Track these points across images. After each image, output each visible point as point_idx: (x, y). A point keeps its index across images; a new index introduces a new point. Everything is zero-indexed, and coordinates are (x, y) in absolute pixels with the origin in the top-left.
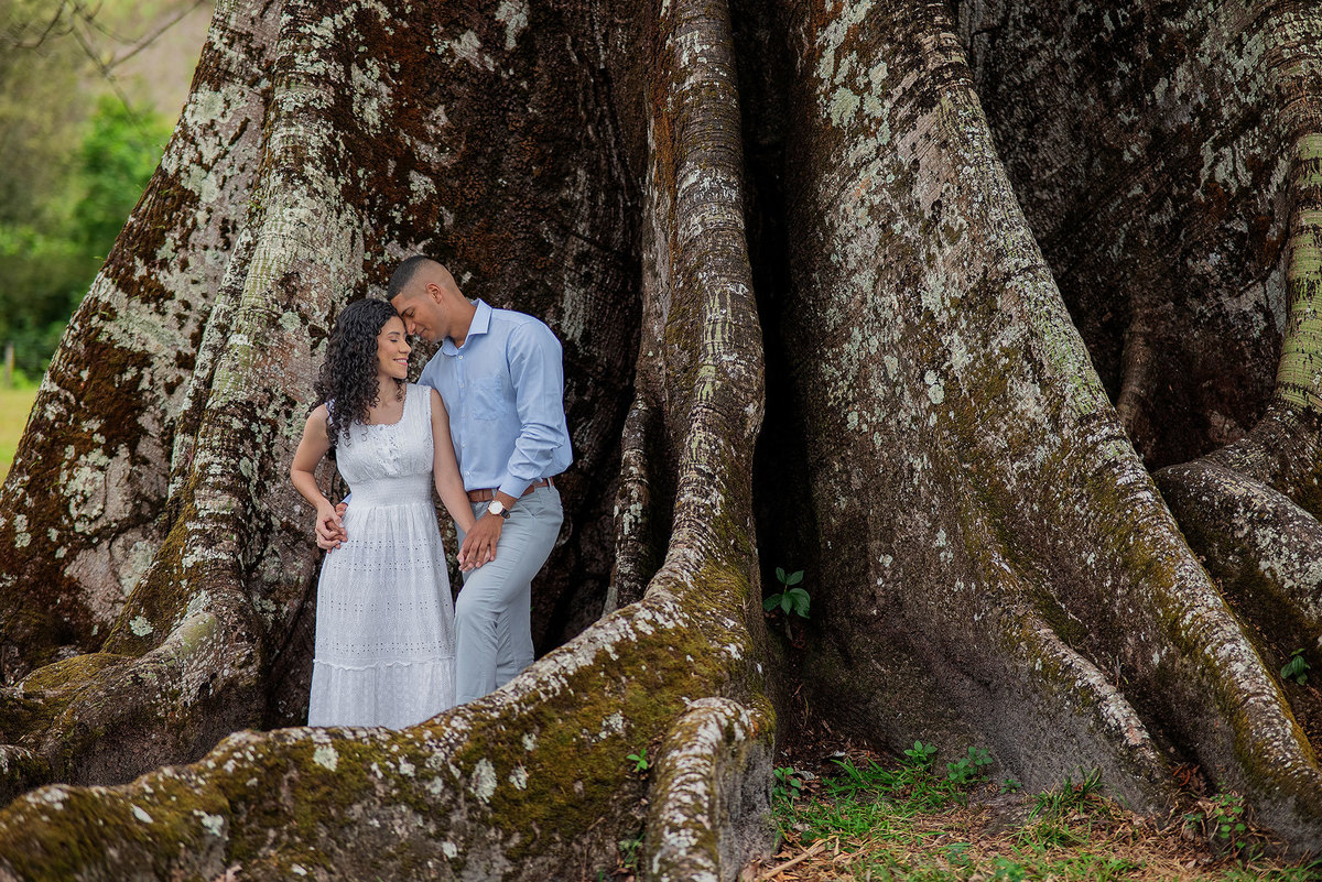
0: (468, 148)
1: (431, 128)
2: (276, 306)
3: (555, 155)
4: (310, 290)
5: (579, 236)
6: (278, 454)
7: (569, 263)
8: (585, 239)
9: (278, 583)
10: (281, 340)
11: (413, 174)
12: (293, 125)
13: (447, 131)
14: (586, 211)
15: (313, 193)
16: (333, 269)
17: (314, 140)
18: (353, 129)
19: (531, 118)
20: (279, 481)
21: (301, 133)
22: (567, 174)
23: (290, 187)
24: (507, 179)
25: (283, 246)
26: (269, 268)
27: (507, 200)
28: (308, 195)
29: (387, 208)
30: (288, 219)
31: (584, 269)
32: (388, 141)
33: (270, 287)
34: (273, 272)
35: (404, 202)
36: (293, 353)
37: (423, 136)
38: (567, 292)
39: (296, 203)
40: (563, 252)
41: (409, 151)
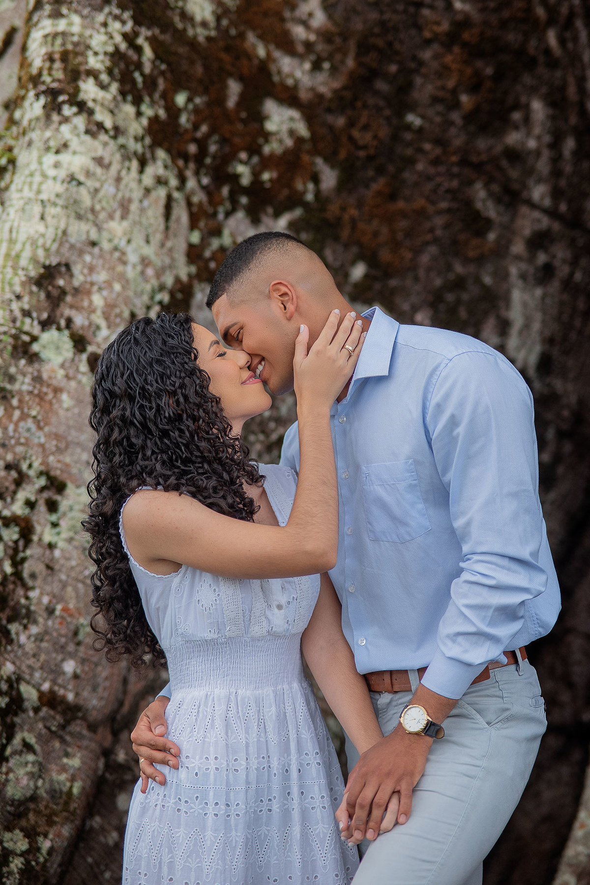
0: (360, 64)
1: (299, 32)
2: (28, 321)
3: (498, 77)
4: (89, 293)
5: (533, 206)
6: (33, 576)
7: (518, 248)
8: (545, 211)
9: (34, 798)
10: (38, 379)
11: (270, 107)
12: (62, 16)
13: (326, 36)
14: (543, 165)
15: (95, 129)
16: (133, 258)
17: (98, 41)
18: (166, 26)
19: (459, 17)
20: (35, 622)
21: (76, 29)
22: (516, 106)
23: (55, 117)
24: (423, 117)
25: (42, 218)
26: (18, 256)
27: (420, 150)
28: (87, 132)
29: (227, 158)
30: (52, 172)
31: (542, 258)
32: (227, 49)
33: (18, 289)
34: (23, 262)
35: (254, 150)
36: (60, 401)
37: (287, 45)
38: (517, 296)
39: (65, 145)
40: (508, 232)
41: (264, 68)
